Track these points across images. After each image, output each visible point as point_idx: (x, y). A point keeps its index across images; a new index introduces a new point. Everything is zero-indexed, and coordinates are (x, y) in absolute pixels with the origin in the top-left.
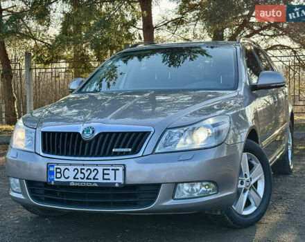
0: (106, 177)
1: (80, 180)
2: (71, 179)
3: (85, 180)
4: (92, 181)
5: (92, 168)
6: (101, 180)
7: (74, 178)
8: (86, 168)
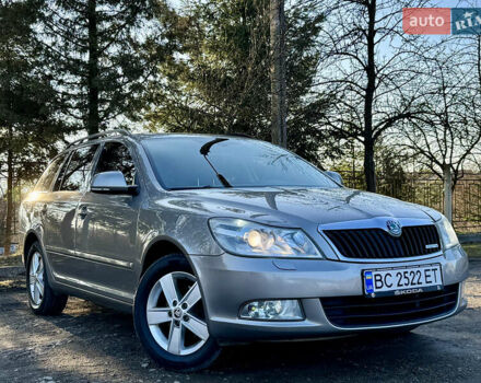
0: (429, 279)
1: (404, 287)
2: (394, 287)
3: (410, 286)
4: (417, 286)
5: (415, 270)
6: (424, 285)
7: (399, 285)
8: (409, 271)
